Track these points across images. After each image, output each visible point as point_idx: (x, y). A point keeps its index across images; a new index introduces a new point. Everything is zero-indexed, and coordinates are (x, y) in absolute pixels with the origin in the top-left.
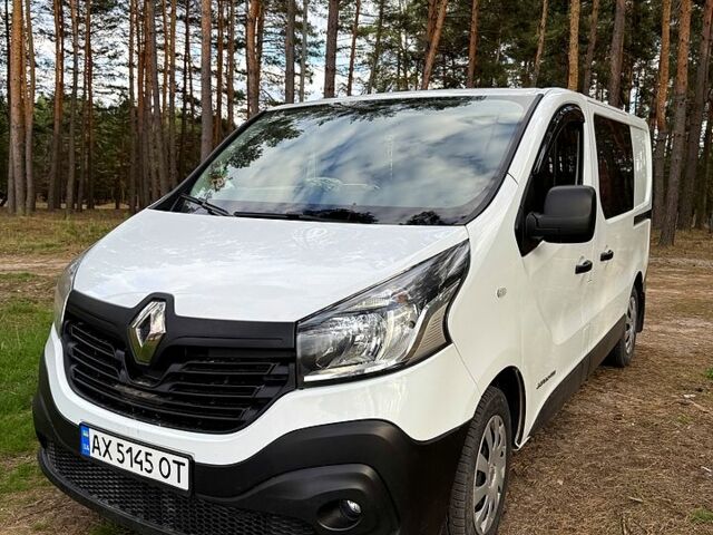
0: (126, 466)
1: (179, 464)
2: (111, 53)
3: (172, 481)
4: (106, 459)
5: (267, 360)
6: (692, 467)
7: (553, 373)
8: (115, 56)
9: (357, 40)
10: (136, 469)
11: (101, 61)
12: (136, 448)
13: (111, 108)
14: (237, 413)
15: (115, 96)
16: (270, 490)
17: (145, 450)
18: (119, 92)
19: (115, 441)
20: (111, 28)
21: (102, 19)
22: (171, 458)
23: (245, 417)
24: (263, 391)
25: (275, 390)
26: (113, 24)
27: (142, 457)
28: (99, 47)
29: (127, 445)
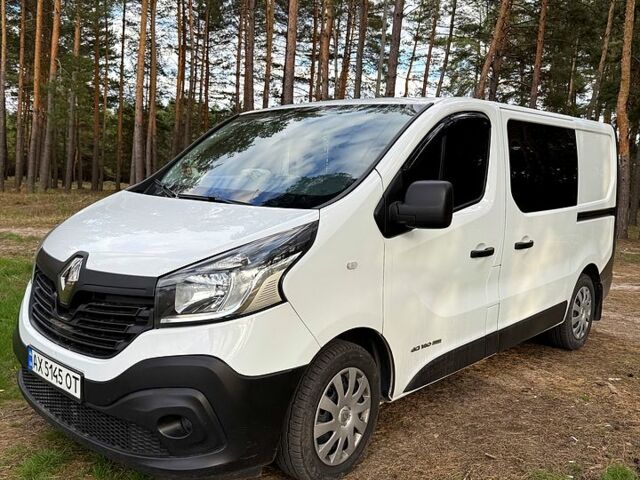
0: (49, 379)
1: (76, 379)
2: (225, 64)
3: (71, 391)
4: (39, 373)
5: (136, 305)
6: (561, 436)
7: (439, 341)
8: (228, 67)
9: (434, 50)
10: (54, 381)
11: (216, 71)
12: (55, 365)
13: (224, 111)
14: (114, 344)
15: (227, 101)
16: (128, 402)
17: (59, 367)
18: (231, 97)
19: (45, 359)
20: (225, 43)
21: (218, 35)
22: (72, 374)
23: (118, 348)
24: (132, 328)
25: (140, 328)
26: (227, 39)
27: (57, 373)
28: (216, 59)
29: (50, 363)
